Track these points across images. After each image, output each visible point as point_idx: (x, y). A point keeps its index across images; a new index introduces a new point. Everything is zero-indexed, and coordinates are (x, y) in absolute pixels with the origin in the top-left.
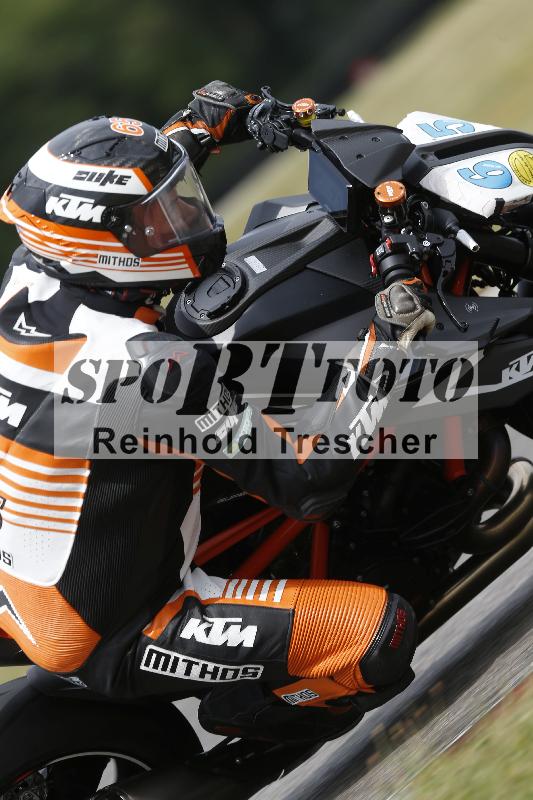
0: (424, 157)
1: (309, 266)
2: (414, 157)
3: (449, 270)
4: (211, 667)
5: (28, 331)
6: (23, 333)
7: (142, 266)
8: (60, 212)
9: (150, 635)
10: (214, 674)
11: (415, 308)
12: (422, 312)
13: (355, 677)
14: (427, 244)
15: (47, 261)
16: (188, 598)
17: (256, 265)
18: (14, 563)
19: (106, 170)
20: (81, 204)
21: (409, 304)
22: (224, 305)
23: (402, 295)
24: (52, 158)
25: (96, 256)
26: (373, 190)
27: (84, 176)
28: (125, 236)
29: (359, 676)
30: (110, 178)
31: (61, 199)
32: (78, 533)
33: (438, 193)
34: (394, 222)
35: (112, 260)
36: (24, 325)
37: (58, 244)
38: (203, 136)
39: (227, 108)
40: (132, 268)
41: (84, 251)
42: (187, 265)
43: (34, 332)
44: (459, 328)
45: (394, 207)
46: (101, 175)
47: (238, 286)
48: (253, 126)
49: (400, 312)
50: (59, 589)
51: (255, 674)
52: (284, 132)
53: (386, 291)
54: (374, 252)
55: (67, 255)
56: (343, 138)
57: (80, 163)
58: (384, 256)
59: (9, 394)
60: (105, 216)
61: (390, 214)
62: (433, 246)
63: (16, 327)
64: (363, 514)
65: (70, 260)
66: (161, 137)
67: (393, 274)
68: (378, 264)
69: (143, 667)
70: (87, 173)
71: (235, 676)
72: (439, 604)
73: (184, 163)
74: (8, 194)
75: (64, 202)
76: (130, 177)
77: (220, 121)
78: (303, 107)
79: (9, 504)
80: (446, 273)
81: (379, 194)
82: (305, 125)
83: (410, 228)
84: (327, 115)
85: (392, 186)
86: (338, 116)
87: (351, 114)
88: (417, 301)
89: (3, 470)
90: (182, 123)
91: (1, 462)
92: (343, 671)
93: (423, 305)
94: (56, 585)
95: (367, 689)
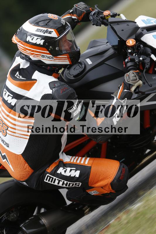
0: (143, 30)
1: (105, 63)
2: (139, 31)
3: (148, 67)
4: (65, 182)
5: (19, 77)
6: (18, 77)
7: (54, 59)
8: (31, 41)
9: (48, 171)
10: (66, 185)
11: (137, 79)
12: (139, 81)
14: (141, 59)
15: (26, 56)
16: (60, 161)
17: (89, 62)
18: (10, 146)
20: (37, 39)
21: (135, 78)
22: (78, 74)
23: (133, 75)
24: (29, 24)
25: (40, 55)
26: (126, 41)
28: (50, 49)
29: (110, 187)
30: (47, 31)
32: (29, 139)
33: (146, 42)
34: (131, 52)
35: (45, 57)
36: (18, 75)
37: (29, 51)
38: (75, 19)
39: (84, 12)
41: (37, 53)
42: (68, 60)
43: (21, 77)
44: (149, 86)
45: (132, 47)
46: (44, 30)
47: (83, 68)
48: (91, 18)
49: (132, 80)
50: (22, 155)
51: (79, 185)
52: (100, 21)
54: (125, 61)
55: (32, 54)
56: (118, 24)
57: (38, 26)
58: (128, 62)
59: (12, 96)
60: (44, 43)
61: (130, 49)
62: (143, 60)
63: (16, 76)
65: (33, 56)
66: (63, 20)
67: (130, 68)
68: (126, 65)
69: (45, 181)
70: (40, 29)
71: (73, 185)
72: (140, 164)
73: (69, 29)
74: (15, 35)
75: (32, 38)
76: (53, 32)
77: (81, 15)
78: (107, 13)
79: (9, 129)
80: (146, 68)
81: (127, 43)
82: (107, 19)
83: (136, 54)
84: (114, 16)
85: (132, 40)
86: (117, 16)
87: (122, 15)
88: (137, 77)
89: (8, 119)
90: (69, 14)
91: (8, 116)
92: (105, 186)
93: (139, 79)
94: (21, 154)
95: (113, 191)
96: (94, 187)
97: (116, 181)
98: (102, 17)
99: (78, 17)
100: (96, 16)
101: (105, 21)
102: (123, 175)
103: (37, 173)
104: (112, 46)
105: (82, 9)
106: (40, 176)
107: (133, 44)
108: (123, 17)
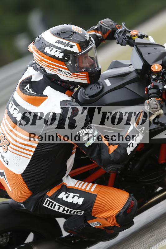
1: (126, 86)
4: (66, 209)
5: (29, 90)
6: (28, 91)
7: (71, 76)
8: (49, 52)
9: (48, 195)
10: (67, 211)
11: (157, 108)
12: (159, 110)
13: (113, 220)
15: (41, 67)
16: (63, 185)
17: (108, 83)
18: (9, 164)
19: (67, 42)
20: (57, 51)
21: (156, 106)
22: (95, 94)
23: (154, 103)
25: (57, 69)
26: (151, 66)
27: (60, 42)
28: (68, 65)
29: (115, 220)
30: (68, 44)
31: (50, 48)
32: (31, 159)
34: (156, 78)
35: (62, 71)
36: (28, 88)
37: (46, 62)
38: (99, 37)
39: (109, 30)
40: (68, 76)
41: (53, 67)
42: (86, 79)
43: (31, 91)
45: (157, 73)
46: (65, 43)
47: (101, 89)
48: (116, 36)
49: (152, 108)
50: (21, 176)
51: (81, 214)
52: (126, 41)
53: (149, 100)
54: (147, 86)
55: (48, 66)
56: (145, 46)
58: (150, 89)
61: (155, 75)
63: (25, 88)
64: (129, 169)
65: (49, 69)
66: (87, 35)
67: (152, 95)
68: (148, 91)
69: (44, 205)
70: (61, 41)
71: (74, 213)
72: (149, 202)
73: (93, 45)
74: (33, 43)
75: (51, 49)
76: (74, 46)
77: (106, 33)
78: (134, 33)
79: (11, 145)
81: (152, 68)
82: (133, 39)
83: (161, 81)
84: (142, 37)
85: (157, 66)
86: (145, 38)
87: (150, 37)
88: (159, 106)
89: (11, 134)
90: (93, 31)
91: (11, 131)
92: (110, 217)
93: (160, 107)
94: (21, 174)
95: (117, 225)
96: (97, 218)
97: (122, 214)
98: (128, 37)
99: (103, 35)
100: (121, 35)
101: (131, 41)
102: (130, 209)
103: (36, 196)
104: (135, 69)
105: (107, 27)
106: (39, 199)
107: (158, 70)
108: (151, 40)
